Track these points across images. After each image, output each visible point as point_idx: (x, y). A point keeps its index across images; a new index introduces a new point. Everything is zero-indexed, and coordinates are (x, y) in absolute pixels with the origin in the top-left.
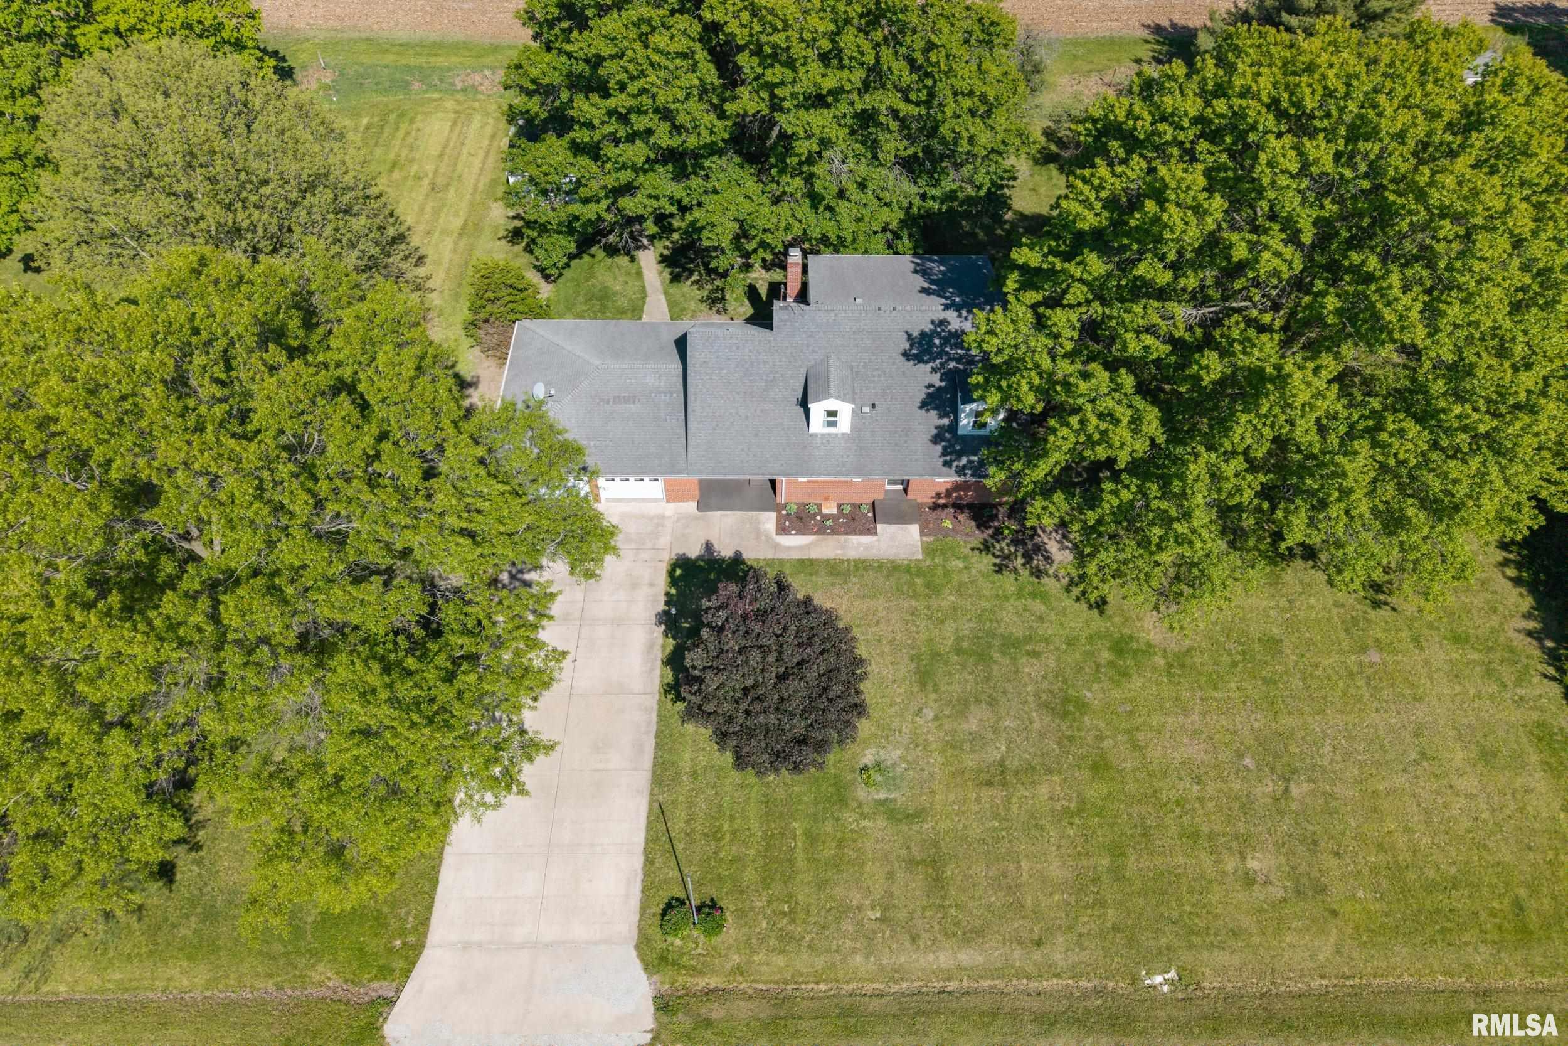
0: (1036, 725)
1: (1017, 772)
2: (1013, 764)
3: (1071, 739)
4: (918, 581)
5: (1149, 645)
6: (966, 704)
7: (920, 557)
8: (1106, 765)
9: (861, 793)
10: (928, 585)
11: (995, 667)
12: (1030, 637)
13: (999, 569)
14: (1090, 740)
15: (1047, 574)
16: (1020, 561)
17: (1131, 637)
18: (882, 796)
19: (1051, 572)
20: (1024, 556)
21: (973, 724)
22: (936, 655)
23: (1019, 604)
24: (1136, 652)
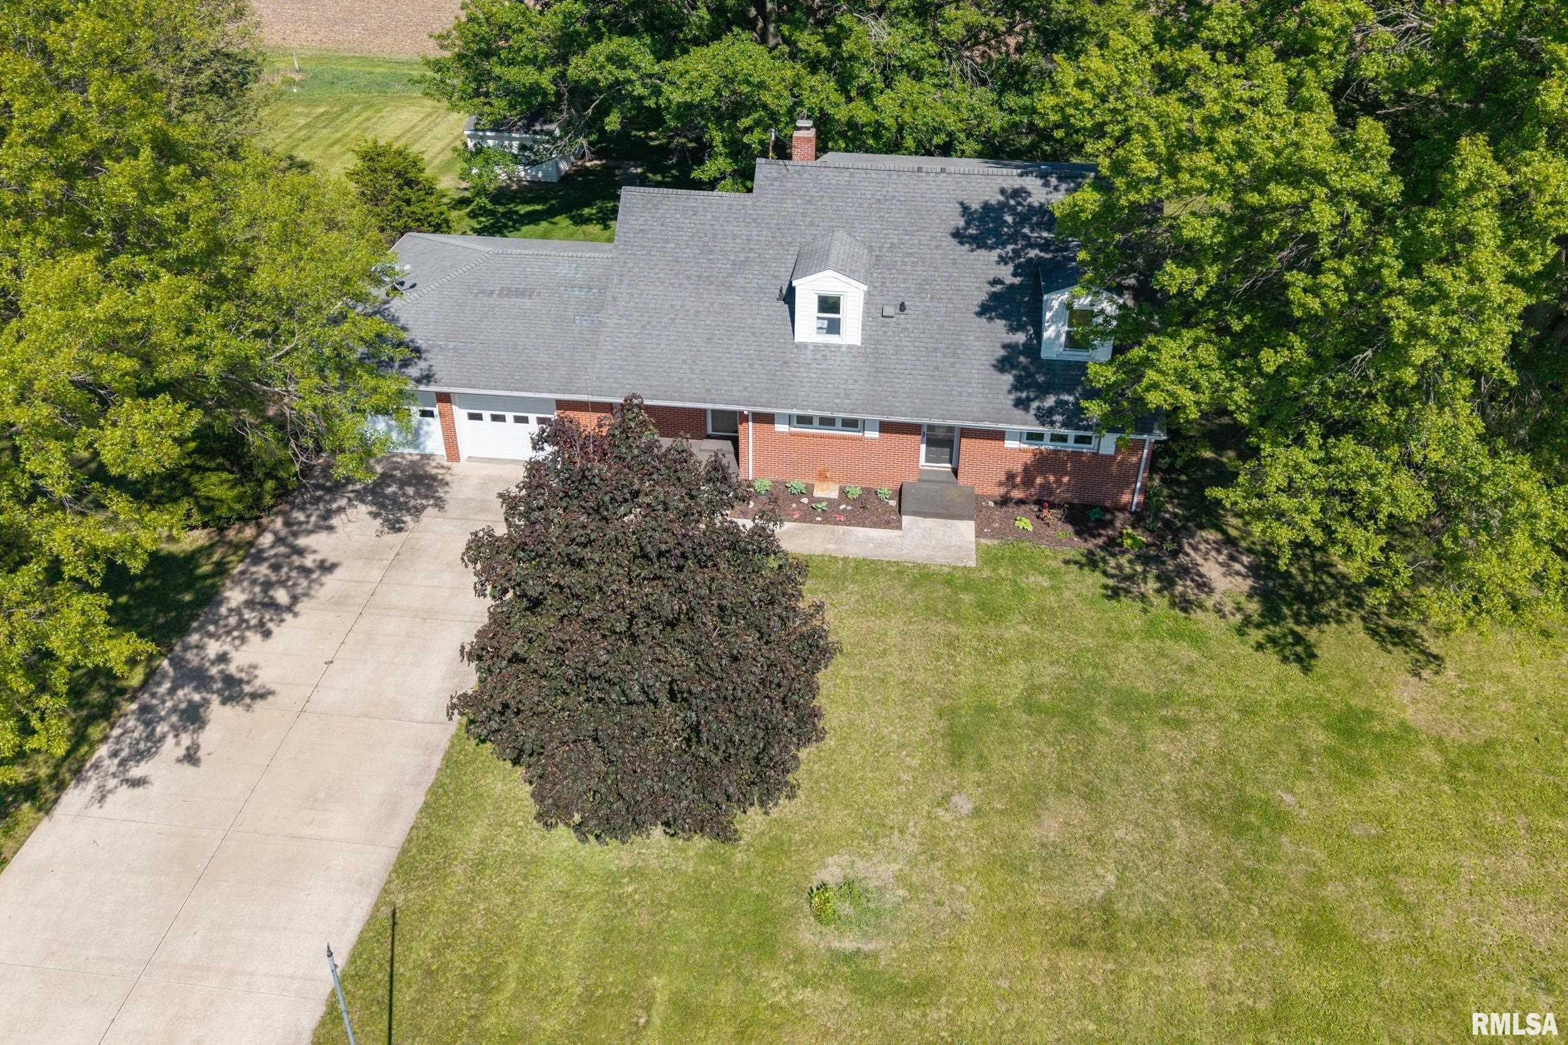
0: (1181, 841)
1: (1138, 928)
2: (1130, 910)
3: (1254, 875)
4: (966, 598)
5: (1404, 727)
6: (1039, 795)
7: (972, 564)
8: (1333, 931)
9: (807, 935)
10: (982, 606)
11: (1101, 739)
12: (1169, 697)
13: (1114, 594)
14: (1296, 882)
15: (1201, 606)
16: (1152, 585)
17: (1369, 714)
18: (848, 944)
19: (1209, 603)
20: (1158, 578)
21: (1050, 828)
22: (984, 710)
23: (1151, 646)
24: (1379, 737)
